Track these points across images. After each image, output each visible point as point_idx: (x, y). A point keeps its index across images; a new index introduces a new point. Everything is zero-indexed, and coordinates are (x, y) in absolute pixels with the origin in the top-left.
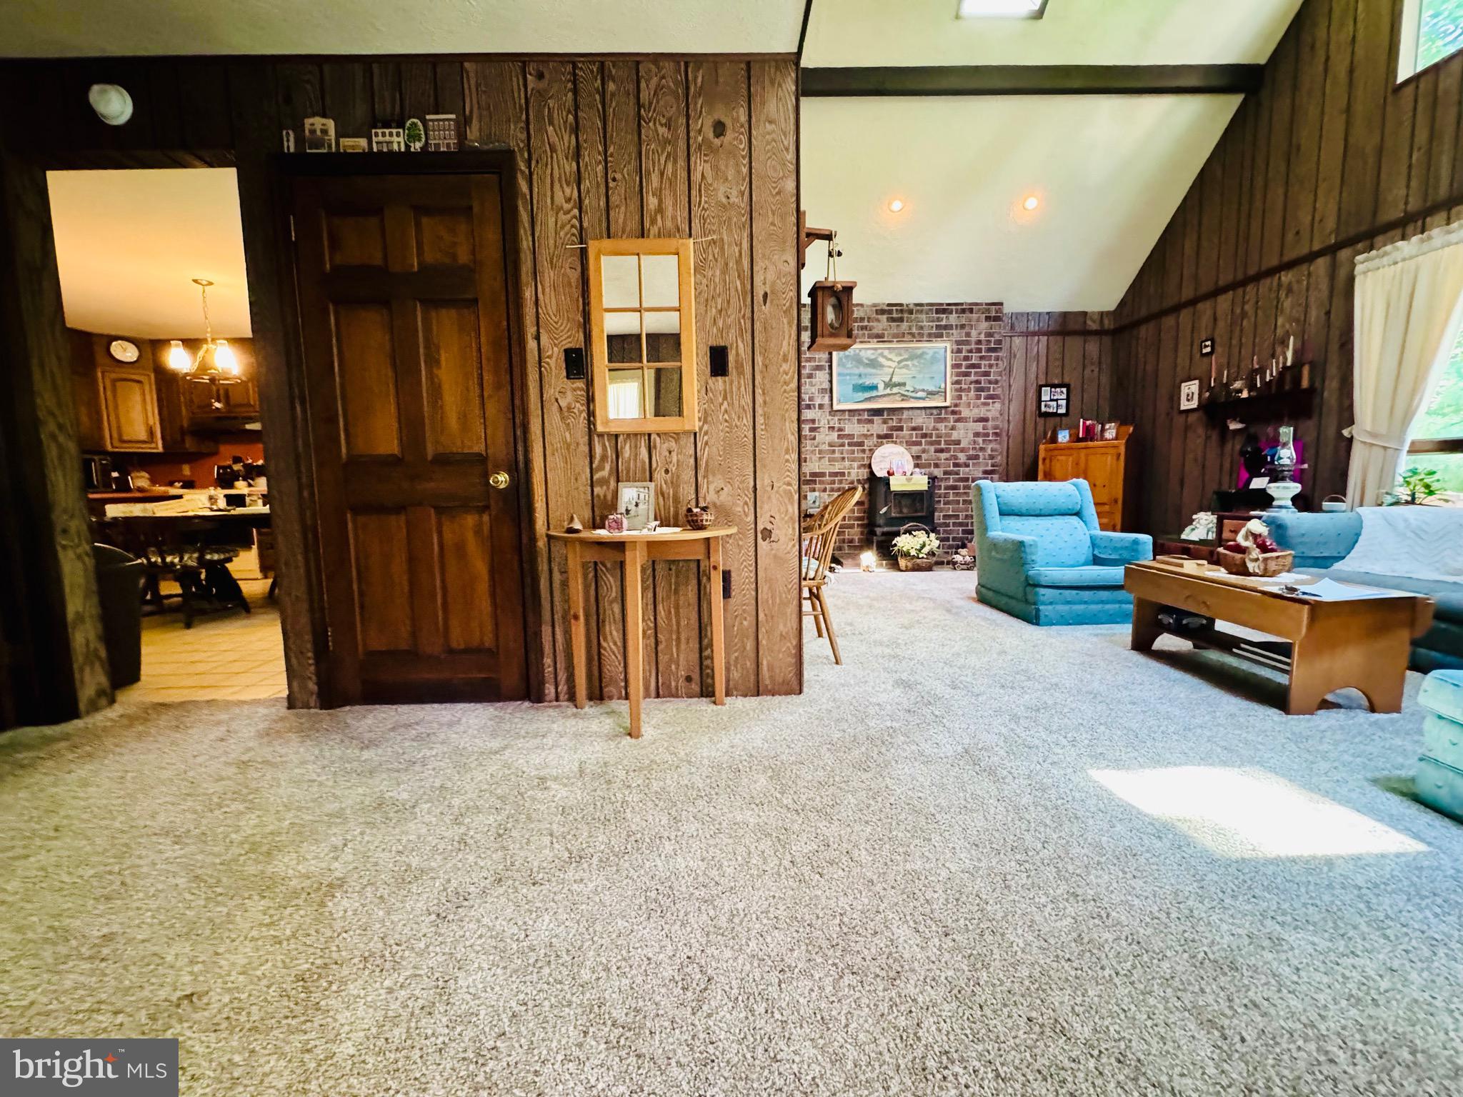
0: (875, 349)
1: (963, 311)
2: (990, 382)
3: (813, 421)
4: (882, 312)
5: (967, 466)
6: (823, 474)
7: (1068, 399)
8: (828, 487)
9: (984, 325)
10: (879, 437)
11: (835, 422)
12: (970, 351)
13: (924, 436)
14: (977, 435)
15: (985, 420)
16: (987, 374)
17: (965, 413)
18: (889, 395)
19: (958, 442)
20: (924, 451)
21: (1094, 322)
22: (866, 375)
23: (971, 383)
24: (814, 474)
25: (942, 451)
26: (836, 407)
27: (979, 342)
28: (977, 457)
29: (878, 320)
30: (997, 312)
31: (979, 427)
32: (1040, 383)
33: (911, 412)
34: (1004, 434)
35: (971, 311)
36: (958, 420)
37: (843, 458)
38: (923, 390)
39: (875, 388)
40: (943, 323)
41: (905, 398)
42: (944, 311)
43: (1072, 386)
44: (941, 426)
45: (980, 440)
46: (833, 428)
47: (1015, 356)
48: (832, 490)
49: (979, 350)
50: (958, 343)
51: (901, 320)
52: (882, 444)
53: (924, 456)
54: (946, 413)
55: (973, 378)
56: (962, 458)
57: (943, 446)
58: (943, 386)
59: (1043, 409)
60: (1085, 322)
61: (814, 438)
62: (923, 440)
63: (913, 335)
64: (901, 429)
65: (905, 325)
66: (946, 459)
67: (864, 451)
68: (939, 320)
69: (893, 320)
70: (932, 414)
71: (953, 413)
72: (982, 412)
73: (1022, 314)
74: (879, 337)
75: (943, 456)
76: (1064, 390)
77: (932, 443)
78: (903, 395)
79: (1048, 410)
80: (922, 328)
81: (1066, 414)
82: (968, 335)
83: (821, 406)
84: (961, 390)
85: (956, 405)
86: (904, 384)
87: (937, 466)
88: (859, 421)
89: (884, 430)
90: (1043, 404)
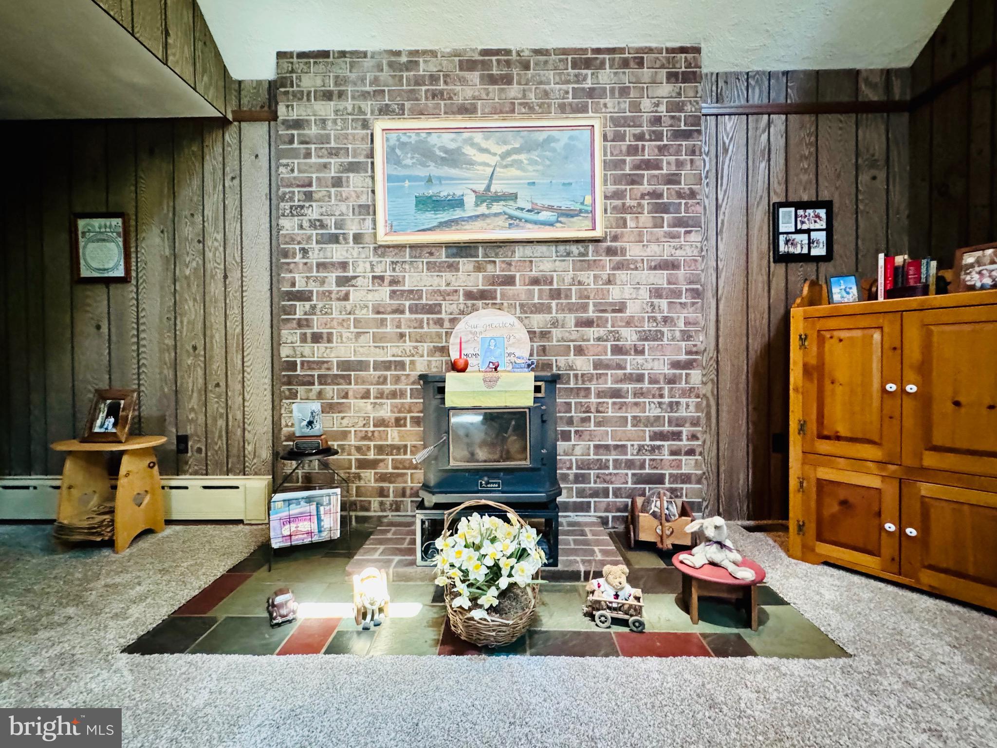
0: (458, 130)
1: (625, 64)
2: (680, 195)
3: (344, 265)
4: (469, 65)
5: (640, 352)
6: (361, 365)
7: (829, 230)
8: (372, 388)
9: (666, 89)
10: (469, 295)
11: (383, 267)
12: (640, 137)
13: (556, 294)
14: (657, 293)
15: (673, 265)
16: (672, 179)
17: (634, 251)
18: (483, 216)
19: (620, 308)
20: (555, 324)
21: (873, 86)
22: (440, 179)
23: (643, 196)
24: (345, 365)
25: (589, 323)
26: (383, 238)
27: (657, 121)
28: (657, 336)
29: (463, 81)
30: (689, 66)
31: (660, 278)
32: (775, 199)
33: (528, 250)
34: (709, 294)
35: (640, 63)
36: (619, 267)
37: (402, 335)
38: (550, 208)
39: (459, 203)
40: (588, 84)
41: (513, 220)
42: (587, 64)
43: (836, 209)
44: (588, 277)
45: (664, 303)
46: (382, 278)
47: (726, 150)
48: (381, 395)
49: (658, 136)
50: (616, 122)
51: (507, 80)
52: (475, 309)
53: (556, 333)
54: (596, 252)
55: (646, 187)
56: (629, 337)
57: (591, 313)
58: (588, 200)
59: (783, 248)
60: (857, 90)
61: (346, 298)
62: (554, 303)
63: (531, 109)
64: (510, 281)
65: (514, 91)
66: (599, 339)
67: (440, 322)
68: (578, 79)
69: (492, 80)
70: (568, 254)
71: (610, 252)
72: (666, 251)
73: (737, 76)
74: (467, 110)
75: (592, 332)
76: (822, 213)
77: (571, 308)
78: (511, 217)
79: (792, 250)
80: (546, 94)
81: (828, 257)
82: (636, 107)
83: (358, 238)
84: (624, 209)
85: (615, 238)
86: (514, 197)
87: (580, 351)
88: (431, 266)
89: (477, 282)
90: (782, 238)
